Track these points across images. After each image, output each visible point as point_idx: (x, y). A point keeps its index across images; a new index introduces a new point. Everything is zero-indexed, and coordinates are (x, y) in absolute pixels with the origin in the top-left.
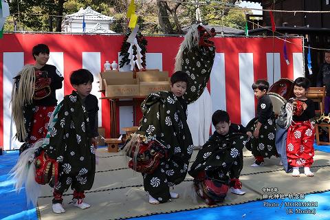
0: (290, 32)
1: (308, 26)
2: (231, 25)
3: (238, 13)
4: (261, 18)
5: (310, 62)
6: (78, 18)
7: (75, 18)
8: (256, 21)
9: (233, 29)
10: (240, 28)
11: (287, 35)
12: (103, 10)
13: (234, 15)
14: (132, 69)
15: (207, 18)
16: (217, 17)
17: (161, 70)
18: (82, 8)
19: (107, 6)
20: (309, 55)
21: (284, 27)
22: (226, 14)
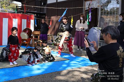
0: (30, 13)
1: (36, 11)
3: (13, 5)
4: (21, 8)
5: (36, 23)
8: (19, 8)
9: (11, 10)
10: (14, 10)
11: (29, 14)
13: (12, 5)
15: (2, 6)
16: (6, 6)
20: (36, 20)
21: (28, 11)
22: (9, 5)
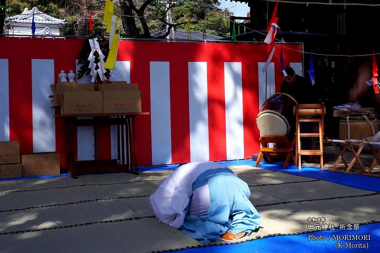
1: (307, 31)
2: (209, 32)
6: (22, 21)
7: (18, 21)
8: (242, 25)
12: (52, 12)
14: (93, 81)
17: (129, 82)
18: (26, 9)
19: (56, 6)
